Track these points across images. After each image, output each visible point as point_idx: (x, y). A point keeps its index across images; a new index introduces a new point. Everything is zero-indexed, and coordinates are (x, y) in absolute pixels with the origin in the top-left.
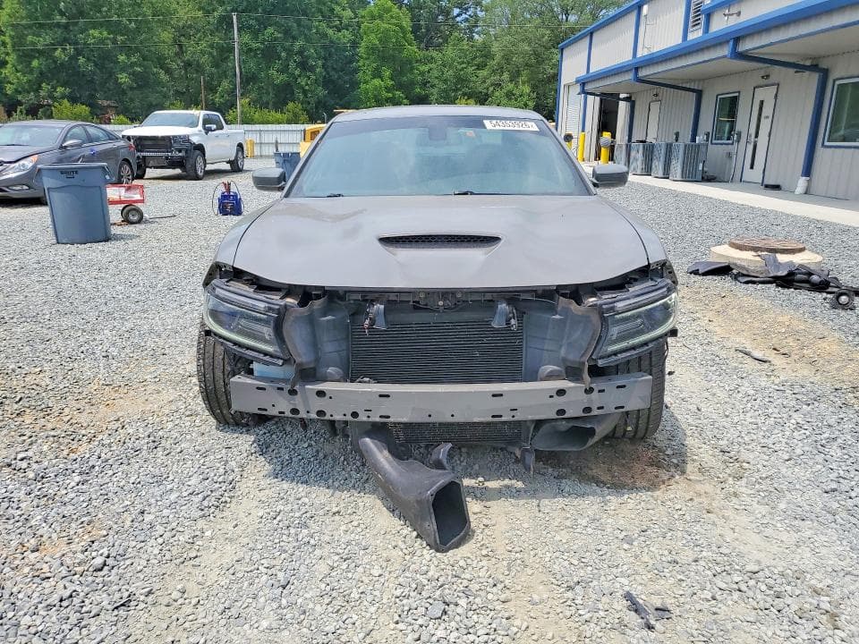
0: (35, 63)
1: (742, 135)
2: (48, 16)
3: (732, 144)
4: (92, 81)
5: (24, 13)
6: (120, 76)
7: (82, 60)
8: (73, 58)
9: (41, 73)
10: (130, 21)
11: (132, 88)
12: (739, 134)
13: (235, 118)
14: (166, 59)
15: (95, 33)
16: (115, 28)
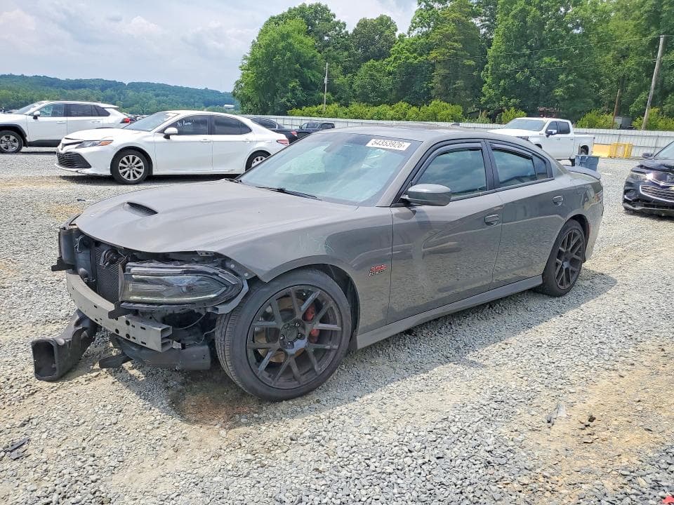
0: (502, 82)
2: (519, 49)
4: (538, 94)
5: (503, 47)
6: (557, 90)
7: (533, 79)
8: (528, 78)
9: (504, 89)
10: (576, 49)
11: (563, 99)
13: (640, 125)
14: (602, 76)
15: (547, 59)
16: (562, 55)
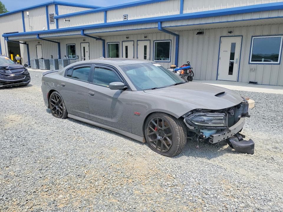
1: (79, 57)
3: (76, 59)
12: (78, 56)
